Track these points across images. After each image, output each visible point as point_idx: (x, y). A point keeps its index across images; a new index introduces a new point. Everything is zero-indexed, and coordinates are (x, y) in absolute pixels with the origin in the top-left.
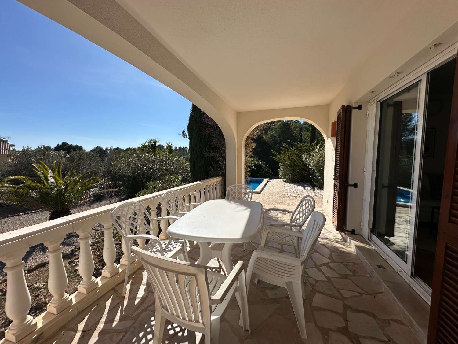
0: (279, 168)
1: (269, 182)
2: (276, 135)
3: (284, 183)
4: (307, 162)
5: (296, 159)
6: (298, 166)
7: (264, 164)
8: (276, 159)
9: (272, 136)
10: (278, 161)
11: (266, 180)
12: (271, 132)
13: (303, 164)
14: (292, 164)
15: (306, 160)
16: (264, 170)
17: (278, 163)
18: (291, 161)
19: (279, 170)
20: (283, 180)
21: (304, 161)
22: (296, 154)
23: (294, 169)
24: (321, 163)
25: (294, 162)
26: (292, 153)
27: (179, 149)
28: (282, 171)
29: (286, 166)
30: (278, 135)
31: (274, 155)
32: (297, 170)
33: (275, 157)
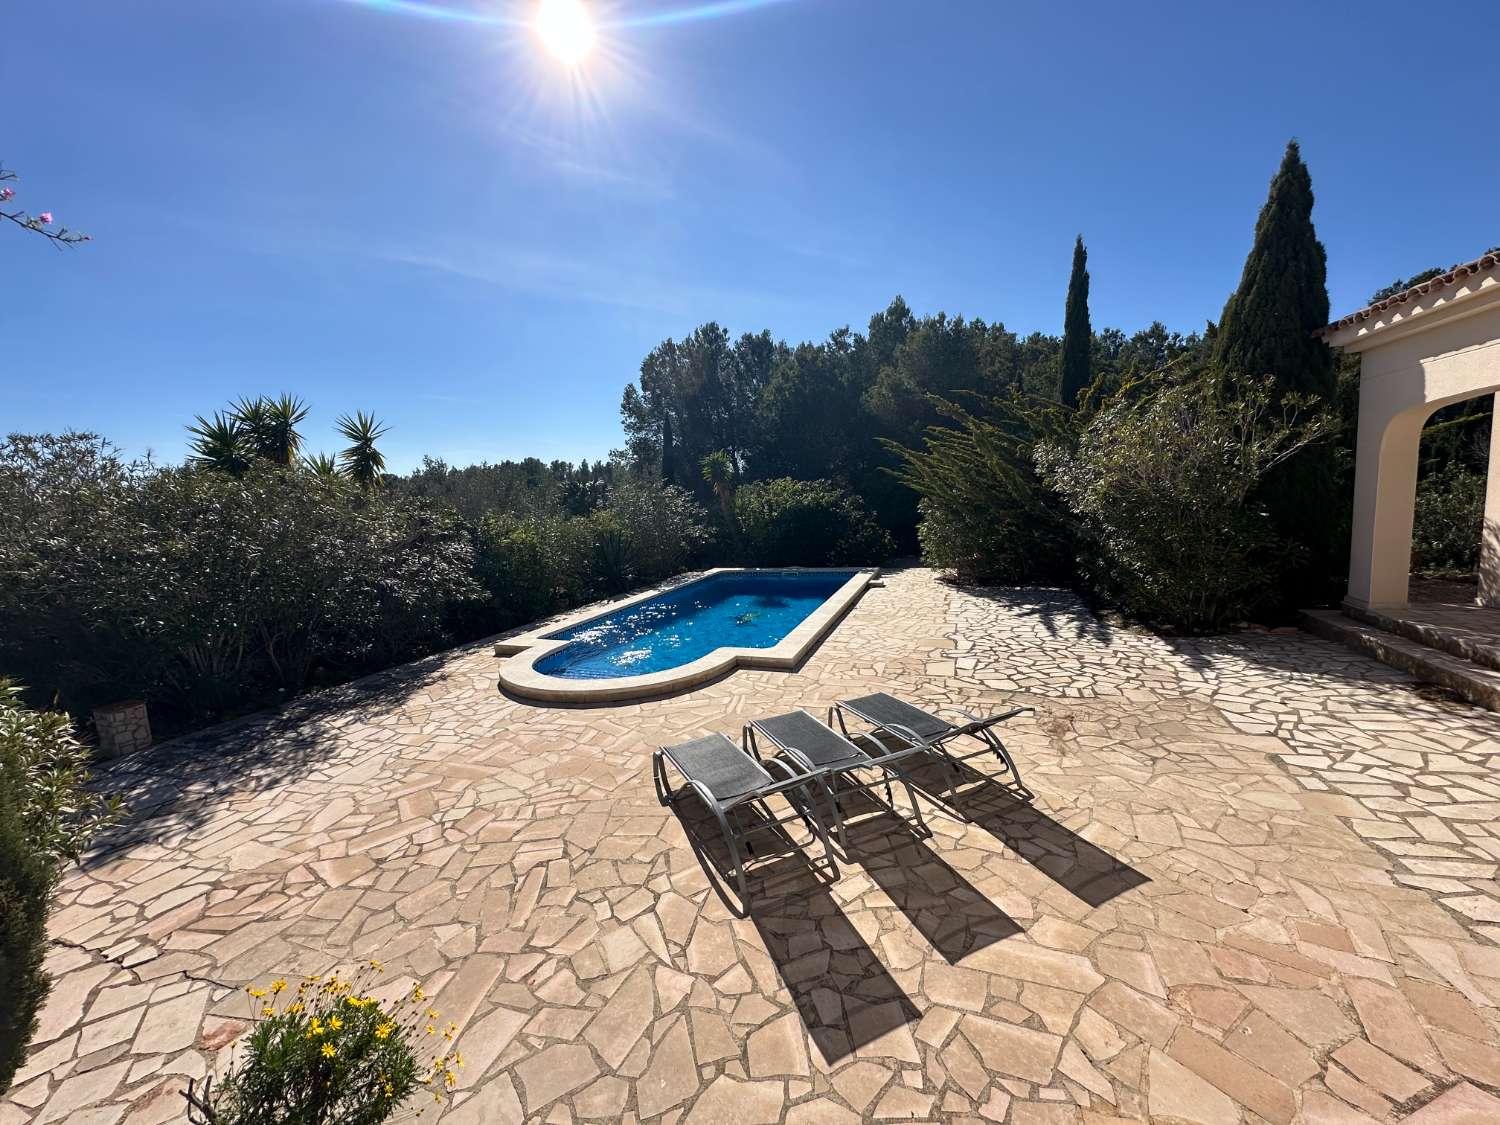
0: (921, 518)
1: (875, 586)
2: (910, 384)
3: (946, 589)
4: (1062, 482)
5: (1004, 471)
6: (1013, 504)
7: (859, 507)
8: (908, 480)
9: (896, 388)
10: (913, 486)
11: (860, 579)
12: (889, 370)
13: (1036, 492)
14: (983, 497)
15: (1051, 469)
16: (856, 532)
17: (918, 496)
18: (973, 483)
19: (923, 528)
20: (937, 574)
21: (1040, 479)
22: (997, 448)
23: (991, 522)
24: (1144, 483)
25: (993, 487)
26: (981, 443)
27: (595, 470)
28: (935, 534)
29: (953, 511)
30: (919, 384)
31: (898, 462)
32: (1009, 524)
33: (905, 473)
